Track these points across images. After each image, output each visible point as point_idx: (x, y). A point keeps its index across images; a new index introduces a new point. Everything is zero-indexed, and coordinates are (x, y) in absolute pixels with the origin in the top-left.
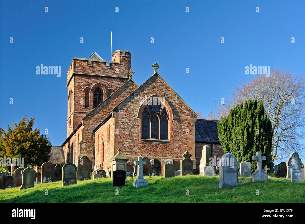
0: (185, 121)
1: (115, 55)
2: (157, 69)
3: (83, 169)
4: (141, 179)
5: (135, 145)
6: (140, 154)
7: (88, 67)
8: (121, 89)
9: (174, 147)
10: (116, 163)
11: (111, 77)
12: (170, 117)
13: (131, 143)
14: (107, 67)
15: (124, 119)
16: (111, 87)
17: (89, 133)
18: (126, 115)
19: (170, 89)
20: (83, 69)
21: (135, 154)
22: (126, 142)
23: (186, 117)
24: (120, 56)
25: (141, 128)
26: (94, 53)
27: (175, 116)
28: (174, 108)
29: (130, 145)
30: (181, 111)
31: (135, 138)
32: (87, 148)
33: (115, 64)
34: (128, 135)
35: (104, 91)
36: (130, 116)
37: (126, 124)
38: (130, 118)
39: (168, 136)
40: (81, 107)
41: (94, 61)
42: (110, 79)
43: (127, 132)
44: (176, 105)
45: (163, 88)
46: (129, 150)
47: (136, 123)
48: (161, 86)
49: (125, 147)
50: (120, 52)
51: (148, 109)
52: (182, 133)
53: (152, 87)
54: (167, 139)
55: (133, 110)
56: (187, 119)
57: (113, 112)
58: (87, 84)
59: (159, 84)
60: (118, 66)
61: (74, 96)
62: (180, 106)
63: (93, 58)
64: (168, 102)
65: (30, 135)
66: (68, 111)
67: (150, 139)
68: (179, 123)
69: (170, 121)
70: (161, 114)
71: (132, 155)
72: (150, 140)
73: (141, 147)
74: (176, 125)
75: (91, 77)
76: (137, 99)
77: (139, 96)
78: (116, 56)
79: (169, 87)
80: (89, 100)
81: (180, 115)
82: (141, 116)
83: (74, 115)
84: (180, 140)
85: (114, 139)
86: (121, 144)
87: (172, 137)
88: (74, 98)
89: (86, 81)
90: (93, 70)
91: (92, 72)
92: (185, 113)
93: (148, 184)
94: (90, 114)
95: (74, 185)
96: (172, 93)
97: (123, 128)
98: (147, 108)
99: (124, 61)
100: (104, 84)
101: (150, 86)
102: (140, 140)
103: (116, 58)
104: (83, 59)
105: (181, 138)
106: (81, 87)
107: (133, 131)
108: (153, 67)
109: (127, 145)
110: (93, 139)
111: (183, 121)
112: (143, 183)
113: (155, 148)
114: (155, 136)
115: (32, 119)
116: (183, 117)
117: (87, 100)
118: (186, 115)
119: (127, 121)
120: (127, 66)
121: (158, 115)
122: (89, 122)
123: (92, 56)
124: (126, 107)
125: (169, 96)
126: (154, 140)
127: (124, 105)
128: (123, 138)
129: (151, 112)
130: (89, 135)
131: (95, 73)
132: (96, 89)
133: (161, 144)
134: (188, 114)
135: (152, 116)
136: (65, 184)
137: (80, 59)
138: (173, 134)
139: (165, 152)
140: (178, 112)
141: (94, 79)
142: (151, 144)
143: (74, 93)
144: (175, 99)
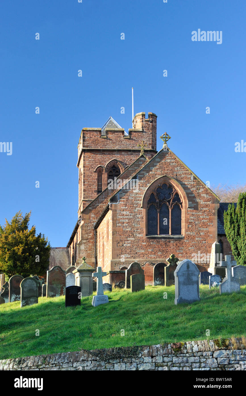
0: (204, 209)
1: (136, 119)
2: (167, 141)
3: (55, 282)
4: (100, 296)
5: (139, 245)
6: (145, 256)
7: (100, 139)
8: (130, 169)
9: (189, 244)
10: (79, 275)
11: (130, 151)
12: (184, 205)
13: (133, 242)
14: (125, 137)
15: (124, 211)
16: (130, 163)
17: (89, 230)
18: (127, 205)
19: (184, 166)
20: (95, 142)
21: (139, 256)
22: (127, 241)
23: (206, 203)
24: (141, 120)
25: (146, 221)
26: (110, 118)
27: (191, 202)
28: (189, 191)
29: (133, 245)
30: (198, 195)
31: (138, 235)
32: (87, 251)
33: (135, 132)
34: (130, 231)
35: (121, 170)
36: (132, 206)
37: (126, 217)
38: (132, 209)
39: (182, 230)
40: (92, 193)
41: (109, 130)
42: (129, 153)
43: (128, 228)
44: (192, 188)
45: (174, 167)
46: (131, 251)
47: (139, 215)
48: (173, 163)
49: (126, 248)
50: (142, 115)
51: (155, 196)
52: (200, 225)
53: (161, 165)
54: (181, 234)
55: (135, 198)
56: (207, 206)
57: (111, 202)
58: (100, 162)
59: (169, 161)
60: (139, 134)
61: (84, 180)
62: (197, 189)
63: (109, 126)
64: (181, 185)
65: (24, 235)
66: (79, 199)
67: (158, 235)
68: (196, 212)
69: (184, 210)
70: (173, 201)
71: (135, 258)
72: (158, 237)
73: (146, 247)
74: (192, 214)
75: (104, 153)
76: (141, 183)
77: (143, 179)
78: (138, 121)
79: (183, 163)
80: (102, 183)
81: (197, 201)
82: (146, 205)
83: (84, 204)
84: (197, 234)
85: (111, 238)
86: (121, 244)
87: (186, 231)
88: (84, 181)
89: (99, 158)
90: (107, 142)
91: (106, 146)
92: (204, 198)
93: (108, 301)
94: (91, 205)
95: (34, 305)
96: (187, 172)
97: (123, 223)
98: (154, 194)
99: (147, 126)
100: (121, 160)
101: (158, 164)
102: (145, 237)
103: (137, 124)
104: (94, 128)
105: (199, 232)
106: (92, 166)
107: (136, 226)
108: (162, 139)
109: (129, 245)
110: (94, 237)
111: (201, 208)
112: (103, 300)
113: (165, 247)
114: (164, 230)
115: (27, 215)
116: (201, 203)
117: (100, 183)
118: (205, 200)
119: (128, 213)
120: (151, 133)
121: (169, 203)
122: (90, 216)
123: (107, 123)
124: (127, 195)
125: (183, 176)
126: (165, 236)
127: (124, 193)
128: (122, 236)
129: (158, 199)
130: (90, 233)
131: (110, 147)
132: (112, 167)
133: (172, 242)
134: (207, 199)
135: (160, 205)
136: (24, 304)
137: (91, 129)
138: (188, 227)
139: (177, 251)
140: (194, 197)
141: (109, 154)
142: (159, 242)
143: (84, 176)
144: (191, 179)
